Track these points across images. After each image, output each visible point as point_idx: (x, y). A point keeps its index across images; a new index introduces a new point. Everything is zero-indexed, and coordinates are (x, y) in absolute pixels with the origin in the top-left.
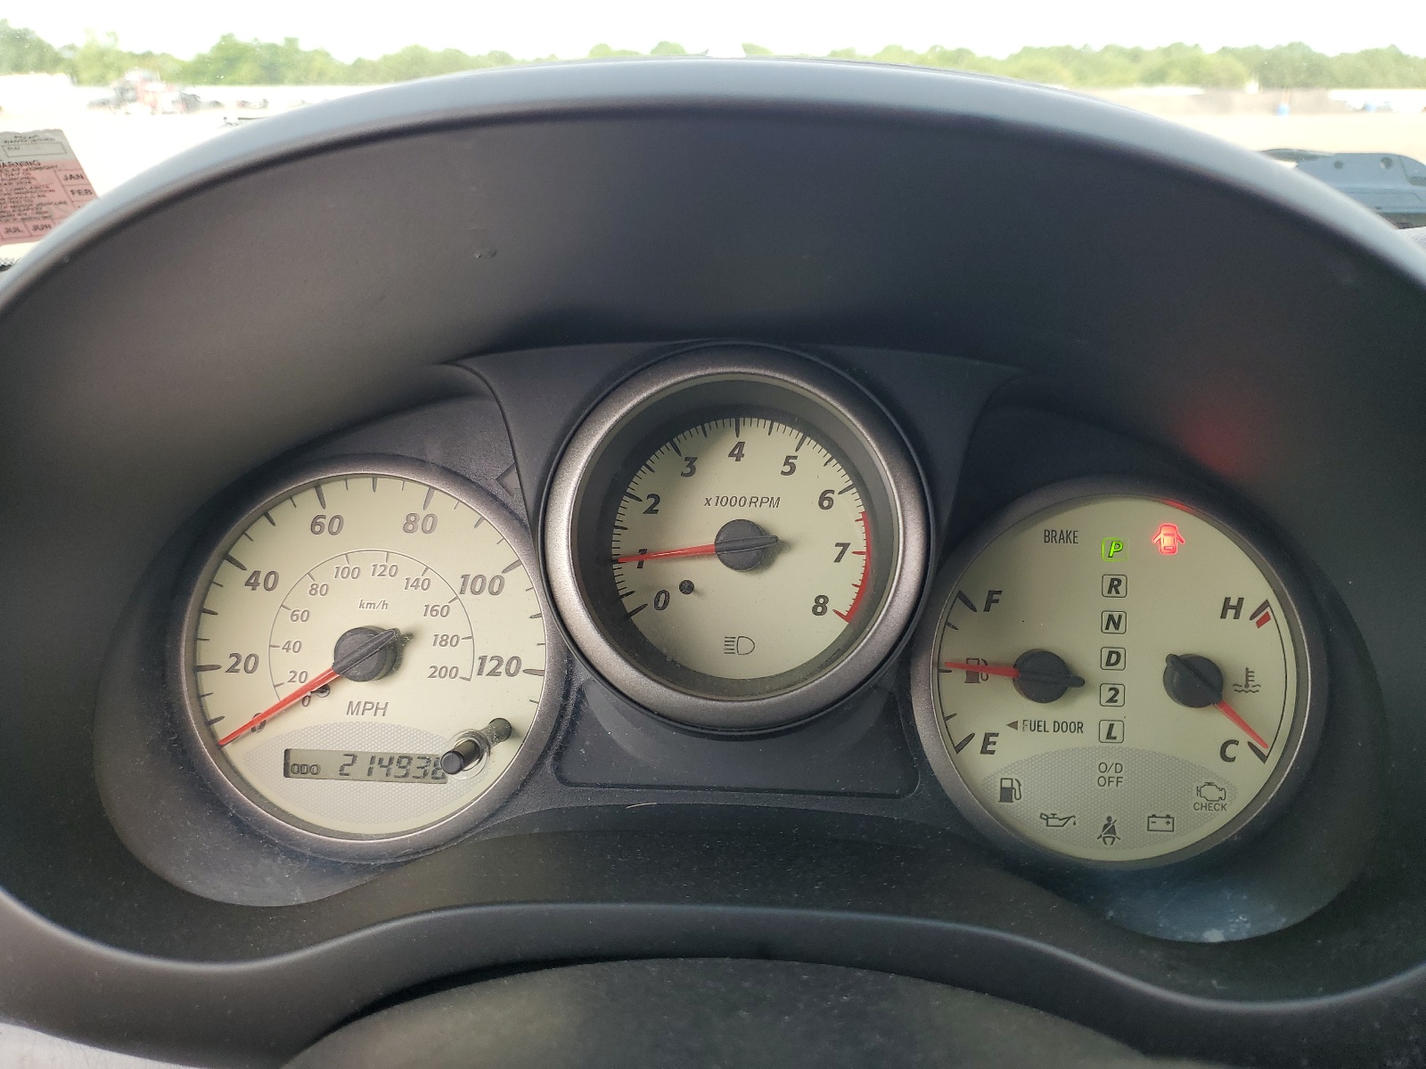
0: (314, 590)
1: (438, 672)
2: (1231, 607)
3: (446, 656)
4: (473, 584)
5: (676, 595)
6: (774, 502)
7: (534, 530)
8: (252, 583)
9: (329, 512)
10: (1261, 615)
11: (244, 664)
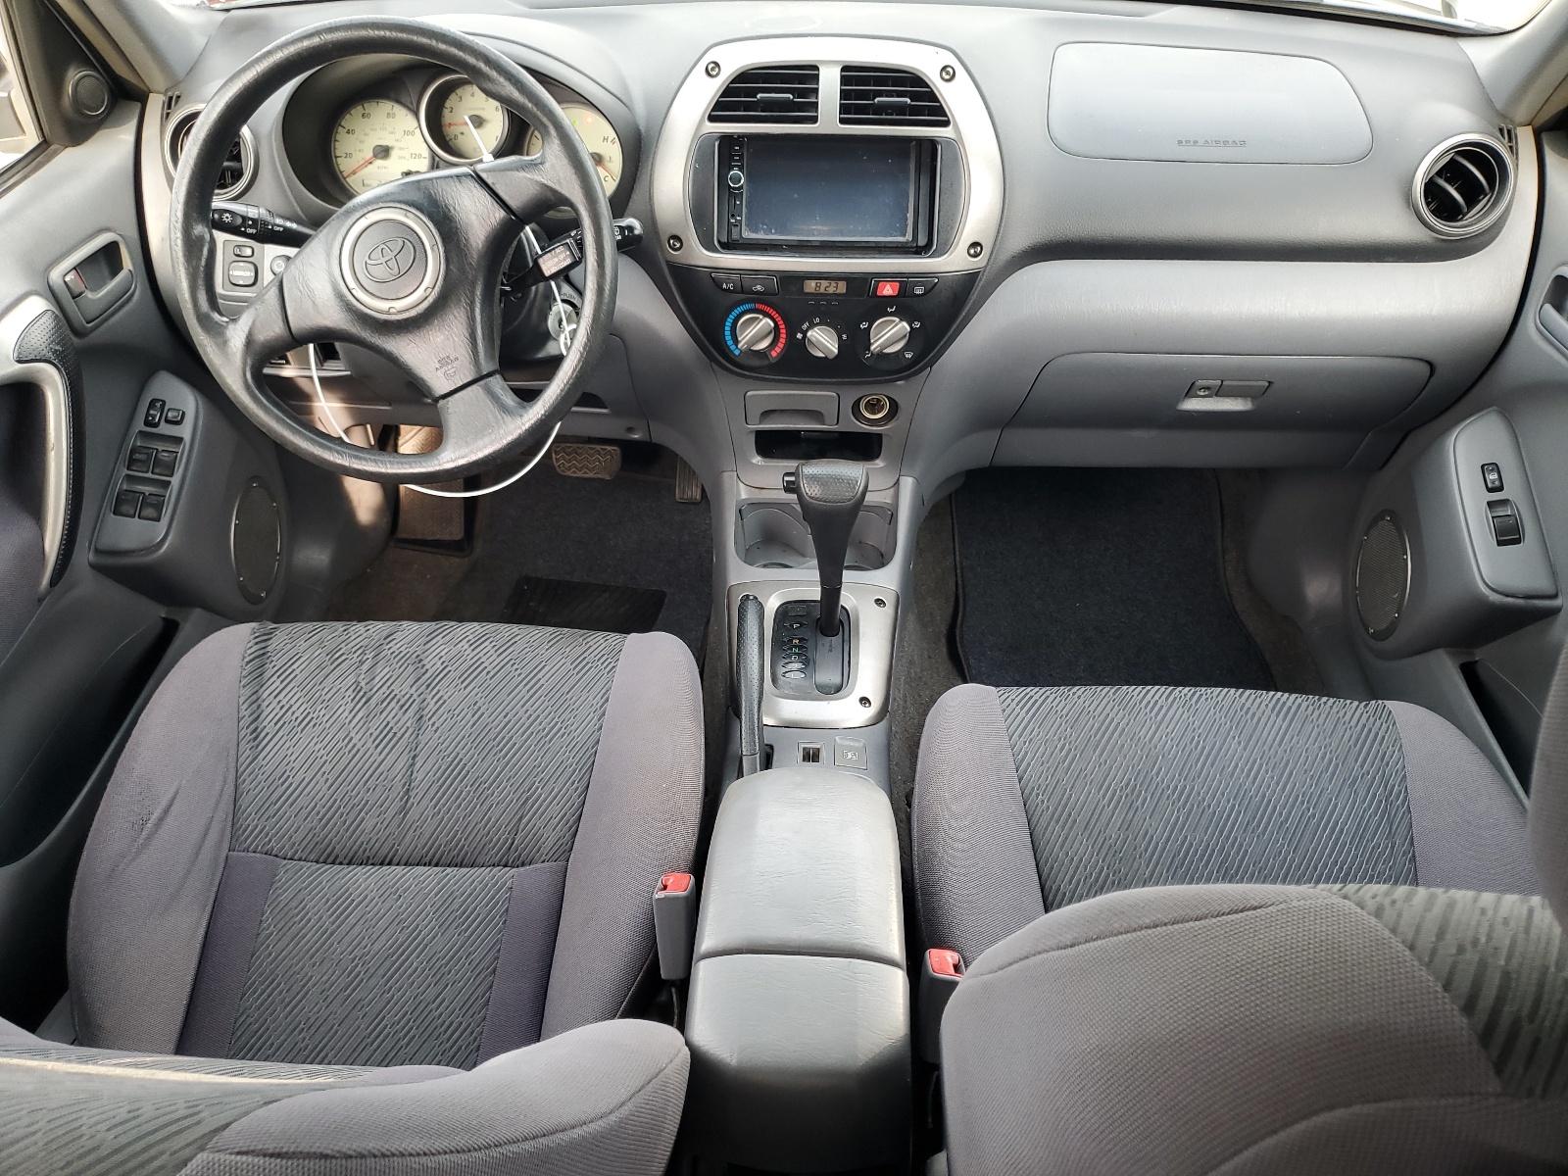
0: (365, 134)
1: (400, 158)
2: (605, 139)
3: (402, 153)
4: (406, 133)
5: (459, 136)
6: (484, 109)
7: (416, 114)
8: (348, 132)
9: (367, 112)
10: (613, 141)
11: (348, 155)
